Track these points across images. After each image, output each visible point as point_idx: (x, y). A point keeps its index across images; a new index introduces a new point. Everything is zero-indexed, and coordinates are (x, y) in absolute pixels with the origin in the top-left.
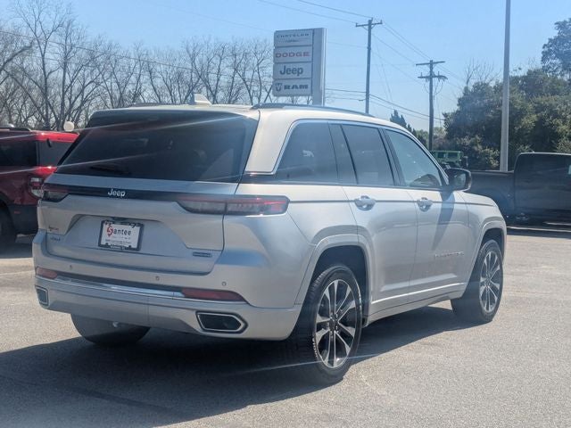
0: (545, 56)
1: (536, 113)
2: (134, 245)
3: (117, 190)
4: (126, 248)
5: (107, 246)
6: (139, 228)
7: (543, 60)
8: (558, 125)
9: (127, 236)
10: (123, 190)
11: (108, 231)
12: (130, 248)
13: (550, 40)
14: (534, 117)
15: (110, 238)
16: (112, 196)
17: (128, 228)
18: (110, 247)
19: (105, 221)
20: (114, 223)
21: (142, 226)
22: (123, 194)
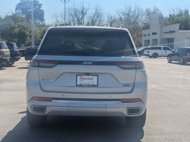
0: (17, 9)
1: (19, 28)
2: (96, 84)
3: (88, 61)
4: (92, 85)
5: (81, 85)
6: (97, 77)
7: (16, 10)
8: (26, 32)
9: (91, 80)
10: (91, 61)
11: (80, 79)
12: (93, 85)
13: (18, 4)
14: (18, 29)
15: (82, 82)
16: (85, 64)
17: (91, 77)
18: (82, 85)
19: (78, 75)
20: (83, 75)
21: (98, 76)
22: (91, 63)
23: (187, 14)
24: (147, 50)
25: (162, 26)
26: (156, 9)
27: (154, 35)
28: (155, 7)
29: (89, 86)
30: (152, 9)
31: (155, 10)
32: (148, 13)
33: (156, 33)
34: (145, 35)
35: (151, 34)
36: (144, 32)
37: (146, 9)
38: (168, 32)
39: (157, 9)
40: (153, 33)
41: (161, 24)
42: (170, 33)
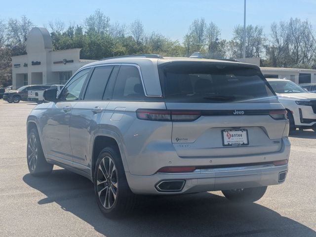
2: (246, 142)
3: (239, 111)
4: (241, 145)
9: (240, 137)
10: (242, 110)
11: (227, 136)
12: (244, 144)
15: (230, 140)
16: (236, 115)
17: (240, 133)
18: (231, 145)
19: (224, 130)
20: (231, 130)
21: (247, 131)
22: (243, 113)
23: (79, 34)
24: (34, 92)
25: (50, 51)
26: (27, 22)
27: (36, 66)
28: (24, 19)
29: (238, 146)
30: (20, 22)
31: (25, 23)
32: (13, 28)
33: (40, 62)
34: (17, 66)
35: (30, 64)
36: (15, 60)
37: (8, 20)
38: (61, 62)
39: (29, 22)
40: (33, 62)
41: (48, 48)
42: (65, 64)
